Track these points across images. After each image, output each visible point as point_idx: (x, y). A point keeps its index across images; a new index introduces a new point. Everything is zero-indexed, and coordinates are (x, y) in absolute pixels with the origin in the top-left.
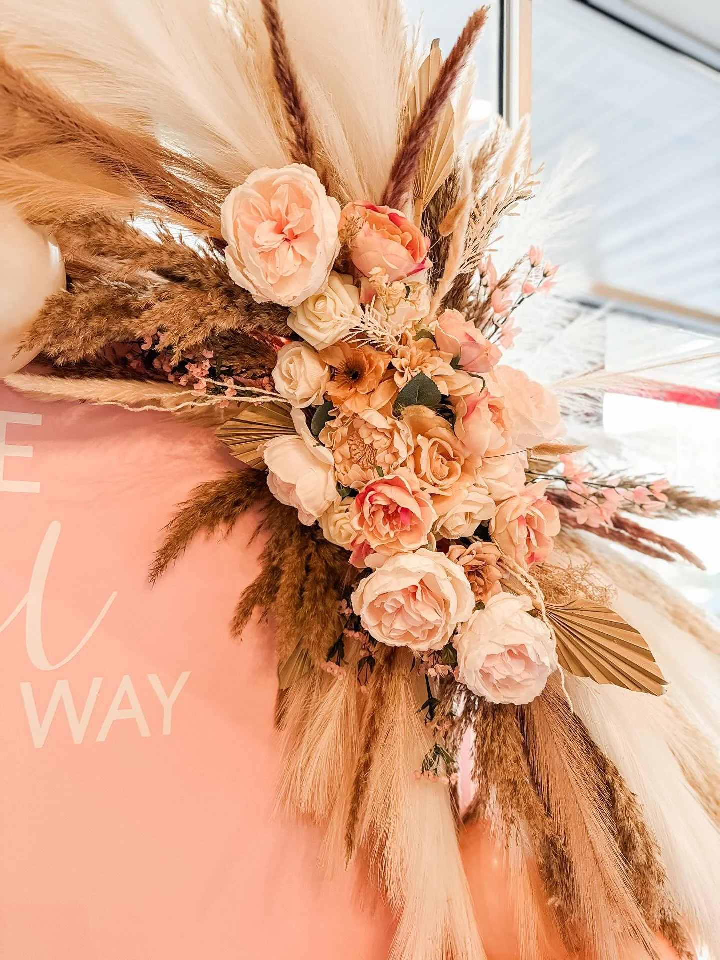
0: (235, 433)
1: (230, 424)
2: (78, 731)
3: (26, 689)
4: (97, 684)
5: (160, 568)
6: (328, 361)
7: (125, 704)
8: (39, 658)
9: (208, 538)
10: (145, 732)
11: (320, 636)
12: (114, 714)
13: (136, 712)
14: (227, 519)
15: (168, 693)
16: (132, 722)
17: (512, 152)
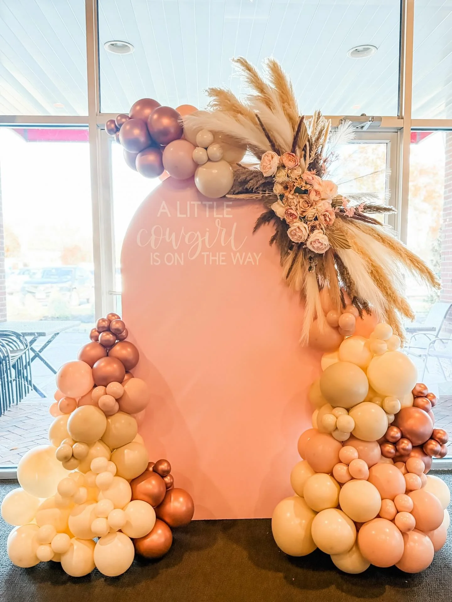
0: (268, 202)
1: (267, 200)
2: (241, 263)
3: (232, 254)
4: (244, 254)
5: (254, 231)
6: (283, 185)
7: (249, 258)
8: (234, 249)
9: (264, 225)
10: (253, 264)
11: (286, 244)
12: (247, 260)
13: (251, 260)
14: (268, 221)
15: (258, 256)
16: (251, 262)
17: (327, 128)
